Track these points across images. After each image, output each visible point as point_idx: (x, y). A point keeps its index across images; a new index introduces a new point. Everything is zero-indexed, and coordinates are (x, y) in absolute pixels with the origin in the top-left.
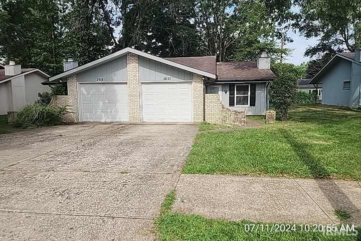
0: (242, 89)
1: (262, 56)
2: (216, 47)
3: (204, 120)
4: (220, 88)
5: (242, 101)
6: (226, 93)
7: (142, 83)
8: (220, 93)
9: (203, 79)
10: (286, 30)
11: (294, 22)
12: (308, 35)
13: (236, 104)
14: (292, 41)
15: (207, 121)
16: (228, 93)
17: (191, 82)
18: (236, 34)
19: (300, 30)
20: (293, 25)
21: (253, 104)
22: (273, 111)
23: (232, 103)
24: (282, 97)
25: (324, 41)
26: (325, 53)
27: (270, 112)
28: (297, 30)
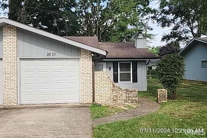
0: (125, 66)
1: (139, 37)
2: (94, 32)
3: (94, 100)
4: (105, 65)
5: (126, 78)
6: (110, 69)
7: (20, 59)
8: (105, 69)
9: (93, 55)
10: (147, 21)
11: (153, 15)
12: (163, 26)
13: (120, 81)
14: (152, 29)
15: (98, 101)
16: (112, 70)
17: (79, 59)
18: (109, 22)
19: (157, 22)
20: (152, 17)
21: (135, 80)
22: (165, 90)
23: (116, 80)
24: (172, 75)
25: (174, 30)
26: (176, 39)
27: (161, 91)
28: (156, 21)
